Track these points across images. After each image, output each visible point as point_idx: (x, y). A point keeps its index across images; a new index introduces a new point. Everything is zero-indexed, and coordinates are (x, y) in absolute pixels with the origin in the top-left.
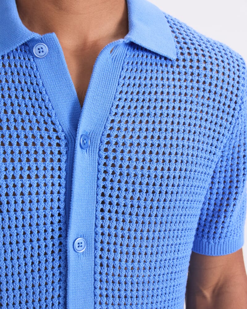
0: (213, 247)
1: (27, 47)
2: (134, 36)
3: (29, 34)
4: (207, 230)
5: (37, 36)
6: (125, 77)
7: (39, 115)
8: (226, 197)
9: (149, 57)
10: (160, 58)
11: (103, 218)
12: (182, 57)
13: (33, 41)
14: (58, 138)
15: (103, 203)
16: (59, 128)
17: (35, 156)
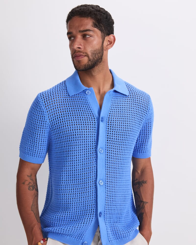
0: (141, 155)
1: (84, 91)
2: (115, 88)
3: (85, 88)
4: (139, 150)
5: (87, 88)
6: (113, 101)
7: (88, 112)
8: (145, 139)
9: (120, 95)
10: (123, 95)
11: (108, 143)
12: (130, 95)
13: (86, 90)
14: (94, 118)
15: (108, 138)
16: (94, 115)
17: (88, 123)
